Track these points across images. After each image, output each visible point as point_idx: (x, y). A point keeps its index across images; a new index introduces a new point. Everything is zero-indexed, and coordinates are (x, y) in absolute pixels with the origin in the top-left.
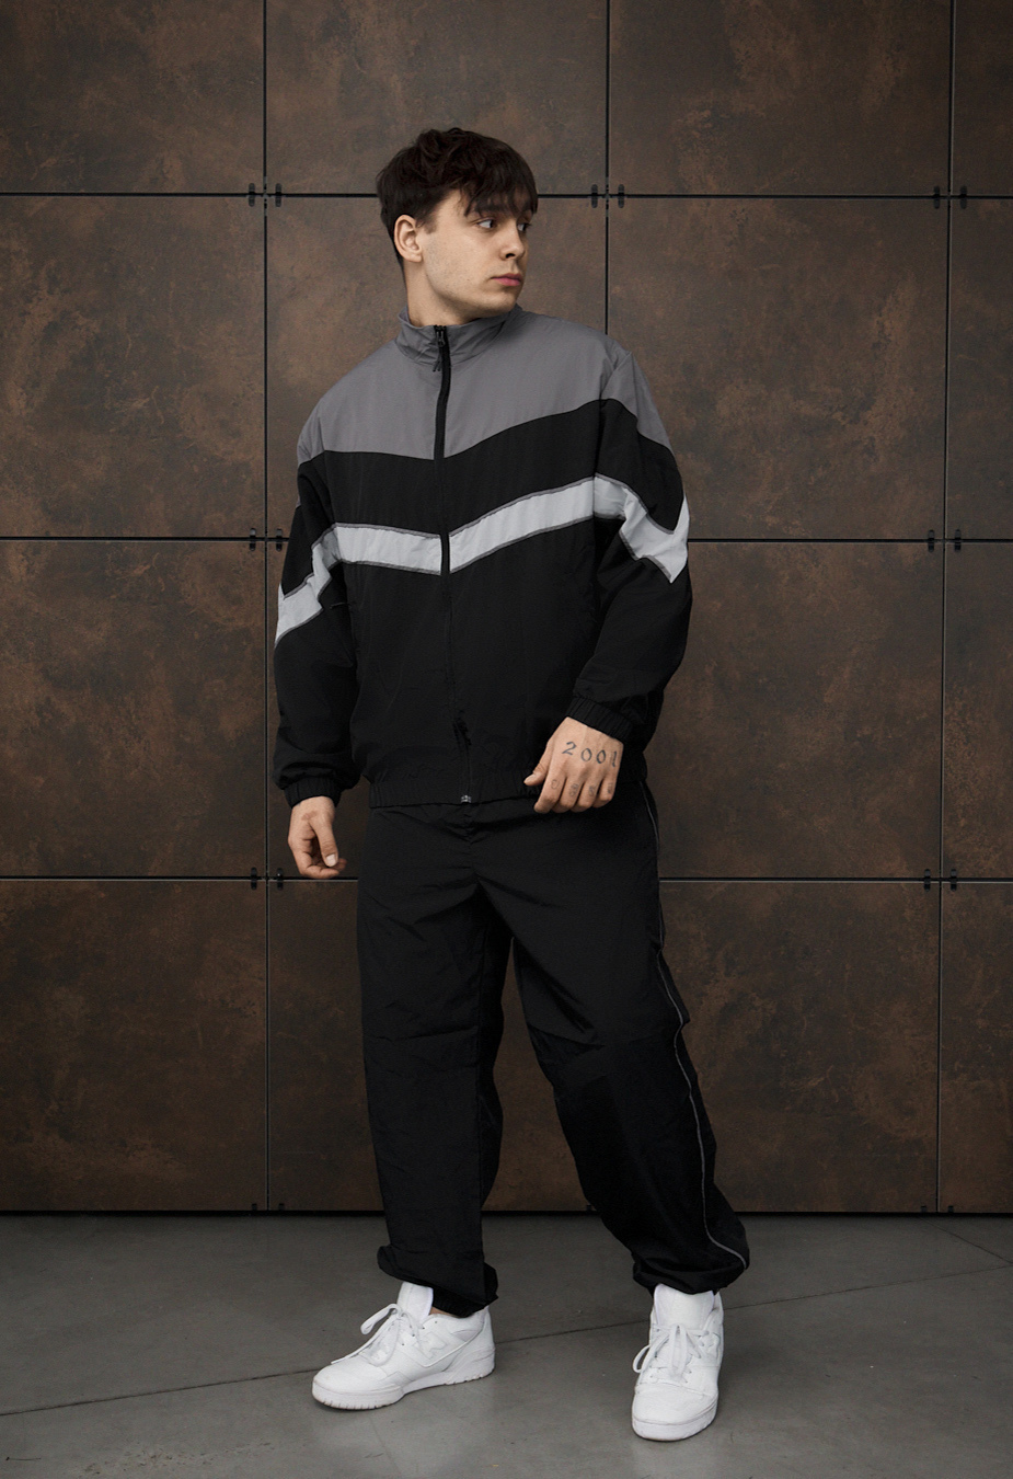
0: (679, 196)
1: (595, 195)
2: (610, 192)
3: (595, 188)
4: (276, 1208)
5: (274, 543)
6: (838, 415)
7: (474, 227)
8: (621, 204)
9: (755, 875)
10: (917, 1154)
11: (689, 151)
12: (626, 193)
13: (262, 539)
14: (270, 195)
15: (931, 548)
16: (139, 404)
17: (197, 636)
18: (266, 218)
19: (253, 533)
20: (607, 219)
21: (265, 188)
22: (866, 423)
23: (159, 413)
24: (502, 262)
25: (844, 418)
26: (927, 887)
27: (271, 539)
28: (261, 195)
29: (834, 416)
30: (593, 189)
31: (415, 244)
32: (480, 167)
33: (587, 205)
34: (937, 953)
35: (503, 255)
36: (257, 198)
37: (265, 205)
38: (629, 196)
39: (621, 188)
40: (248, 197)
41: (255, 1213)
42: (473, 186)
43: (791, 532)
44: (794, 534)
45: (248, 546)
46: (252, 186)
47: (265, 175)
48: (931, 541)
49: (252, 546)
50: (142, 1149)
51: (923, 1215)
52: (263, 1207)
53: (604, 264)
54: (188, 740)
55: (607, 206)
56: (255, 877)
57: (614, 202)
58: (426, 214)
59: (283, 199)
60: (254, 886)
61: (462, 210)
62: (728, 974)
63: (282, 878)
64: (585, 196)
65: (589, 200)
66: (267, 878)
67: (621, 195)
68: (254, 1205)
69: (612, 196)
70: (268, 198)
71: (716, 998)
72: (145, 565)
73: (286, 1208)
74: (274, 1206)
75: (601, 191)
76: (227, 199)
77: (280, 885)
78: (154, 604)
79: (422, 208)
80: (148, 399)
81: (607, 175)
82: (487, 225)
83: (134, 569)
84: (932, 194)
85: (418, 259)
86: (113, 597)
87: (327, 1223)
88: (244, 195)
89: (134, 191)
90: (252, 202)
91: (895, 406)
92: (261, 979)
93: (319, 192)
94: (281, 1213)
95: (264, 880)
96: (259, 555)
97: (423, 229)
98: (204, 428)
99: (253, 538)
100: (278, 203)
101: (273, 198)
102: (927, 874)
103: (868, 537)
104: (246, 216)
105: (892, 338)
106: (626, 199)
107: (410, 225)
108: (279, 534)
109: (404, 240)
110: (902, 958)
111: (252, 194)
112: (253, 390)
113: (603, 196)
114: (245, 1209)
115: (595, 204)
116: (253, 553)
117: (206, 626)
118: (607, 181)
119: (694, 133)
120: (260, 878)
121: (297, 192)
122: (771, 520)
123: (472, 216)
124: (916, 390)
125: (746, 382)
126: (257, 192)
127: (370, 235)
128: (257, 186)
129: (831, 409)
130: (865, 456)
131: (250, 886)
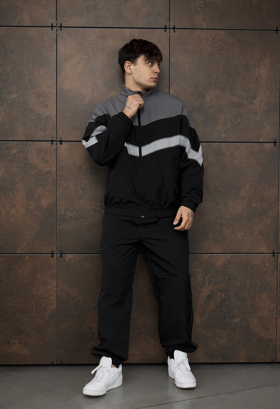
0: (193, 29)
1: (165, 28)
2: (170, 27)
3: (166, 26)
4: (60, 363)
5: (59, 142)
6: (245, 101)
7: (147, 64)
8: (174, 31)
9: (218, 252)
10: (270, 343)
11: (197, 14)
12: (176, 28)
13: (55, 141)
14: (58, 27)
15: (275, 145)
16: (14, 96)
17: (33, 173)
18: (57, 34)
19: (52, 139)
20: (170, 36)
21: (57, 25)
22: (254, 104)
23: (21, 99)
24: (154, 74)
25: (247, 102)
26: (274, 256)
27: (58, 141)
28: (55, 27)
29: (244, 102)
30: (165, 26)
31: (130, 68)
32: (150, 49)
33: (163, 31)
34: (277, 278)
35: (155, 73)
36: (54, 28)
37: (57, 30)
38: (177, 29)
39: (174, 26)
40: (51, 27)
41: (52, 365)
42: (148, 54)
43: (230, 139)
44: (231, 140)
45: (51, 143)
46: (52, 24)
47: (56, 20)
48: (275, 142)
49: (52, 143)
50: (15, 344)
51: (272, 363)
52: (55, 363)
53: (169, 51)
54: (30, 208)
55: (170, 32)
56: (52, 253)
57: (172, 30)
58: (134, 60)
59: (62, 28)
60: (52, 256)
61: (144, 60)
62: (209, 285)
63: (62, 254)
64: (162, 28)
65: (164, 30)
66: (57, 254)
67: (174, 28)
68: (52, 362)
69: (171, 28)
70: (57, 28)
71: (205, 292)
72: (16, 150)
73: (63, 363)
74: (59, 363)
75: (168, 27)
76: (44, 28)
77: (61, 256)
78: (19, 163)
79: (133, 59)
80: (17, 95)
81: (170, 22)
82: (150, 64)
83: (12, 151)
84: (275, 29)
85: (131, 72)
86: (5, 160)
87: (76, 368)
88: (50, 27)
89: (13, 25)
90: (52, 29)
91: (263, 98)
92: (55, 287)
93: (75, 26)
94: (61, 365)
95: (56, 255)
96: (54, 146)
97: (133, 65)
98: (36, 104)
99: (52, 141)
100: (61, 30)
101: (59, 28)
102: (274, 252)
103: (255, 141)
104: (51, 34)
105: (263, 76)
106: (176, 29)
107: (129, 63)
108: (61, 139)
109: (127, 67)
110: (266, 279)
111: (52, 26)
112: (52, 91)
113: (168, 28)
114: (49, 364)
115: (166, 31)
116: (52, 146)
117: (36, 170)
118: (170, 24)
119: (198, 8)
120: (54, 254)
121: (67, 26)
122: (223, 136)
123: (147, 61)
124: (270, 93)
125: (215, 90)
126: (54, 26)
127: (91, 41)
128: (54, 24)
129: (243, 99)
130: (254, 115)
131: (51, 256)
